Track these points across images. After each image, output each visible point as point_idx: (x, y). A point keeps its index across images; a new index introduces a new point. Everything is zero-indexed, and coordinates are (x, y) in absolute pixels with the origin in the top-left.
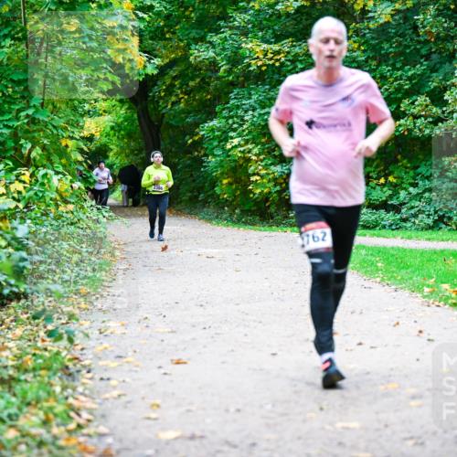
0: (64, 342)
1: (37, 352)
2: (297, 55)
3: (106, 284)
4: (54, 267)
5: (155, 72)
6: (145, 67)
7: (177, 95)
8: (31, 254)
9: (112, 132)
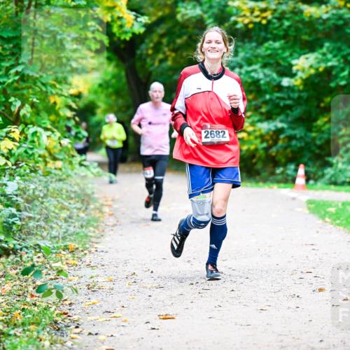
0: (53, 298)
1: (26, 307)
2: (284, 13)
3: (93, 240)
4: (42, 224)
5: (142, 30)
6: (133, 25)
7: (164, 53)
8: (20, 211)
9: (100, 90)
